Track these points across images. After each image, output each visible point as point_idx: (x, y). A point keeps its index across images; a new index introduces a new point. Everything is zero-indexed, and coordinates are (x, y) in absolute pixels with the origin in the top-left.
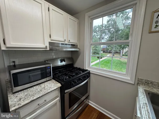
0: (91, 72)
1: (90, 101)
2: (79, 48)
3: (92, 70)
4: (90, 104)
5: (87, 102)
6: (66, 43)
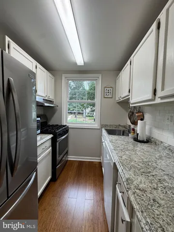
0: (69, 127)
1: (69, 156)
2: (55, 105)
4: (69, 159)
5: (66, 159)
6: (46, 98)
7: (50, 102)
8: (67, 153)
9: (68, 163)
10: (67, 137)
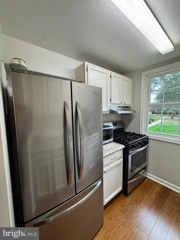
0: (149, 138)
1: (147, 173)
2: (132, 110)
3: (150, 136)
4: (148, 177)
5: (144, 175)
6: (122, 105)
7: (126, 108)
8: (145, 168)
9: (146, 181)
10: (145, 150)
